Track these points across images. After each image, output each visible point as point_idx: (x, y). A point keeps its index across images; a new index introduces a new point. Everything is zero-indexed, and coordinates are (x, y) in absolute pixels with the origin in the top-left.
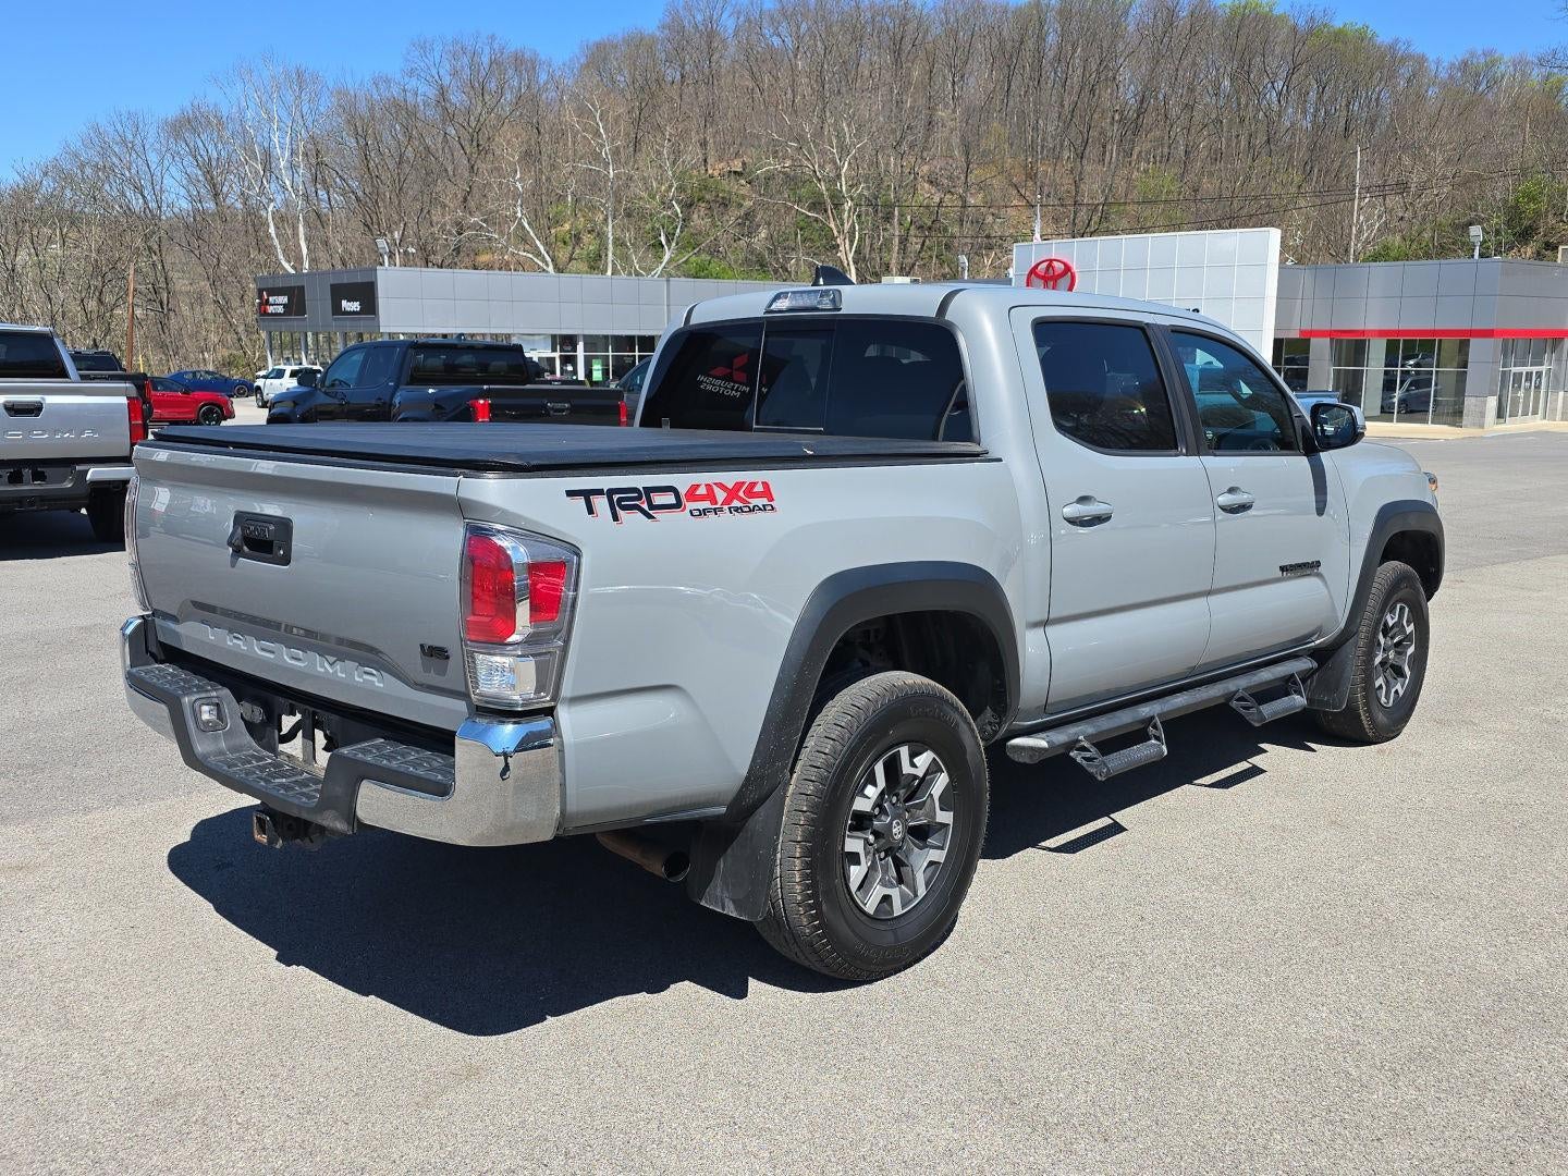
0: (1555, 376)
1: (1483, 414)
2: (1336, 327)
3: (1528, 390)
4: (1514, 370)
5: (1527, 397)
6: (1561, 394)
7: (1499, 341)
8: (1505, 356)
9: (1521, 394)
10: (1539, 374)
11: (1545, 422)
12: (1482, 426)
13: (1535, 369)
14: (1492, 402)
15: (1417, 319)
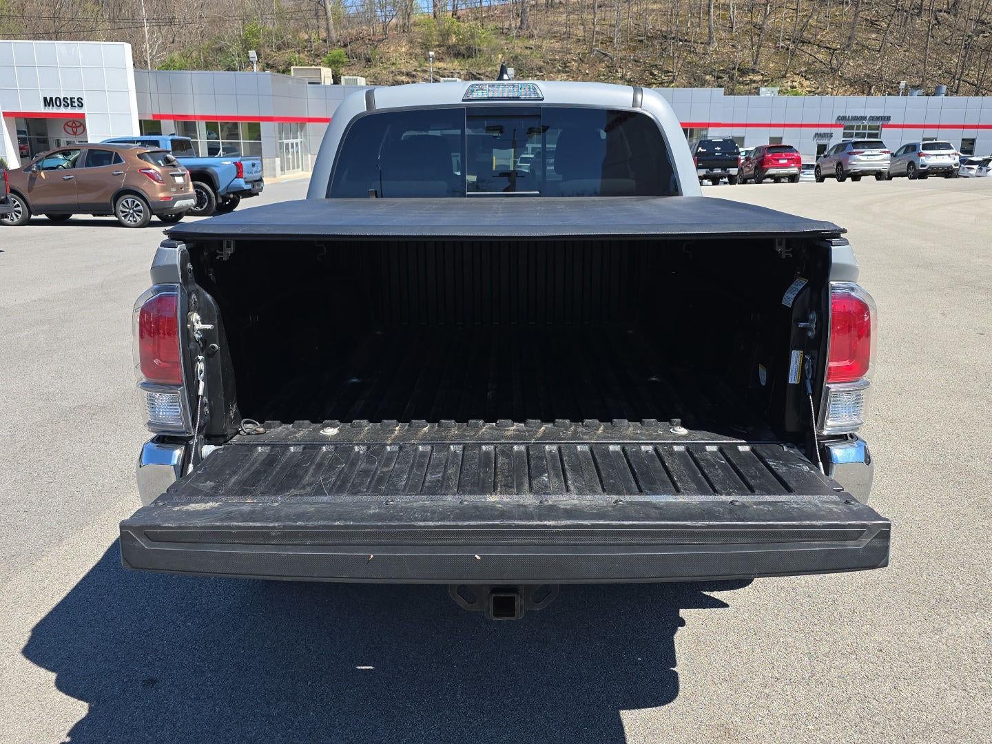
0: (305, 146)
1: (274, 169)
2: (176, 113)
3: (293, 154)
4: (285, 141)
5: (293, 158)
6: (309, 155)
7: (276, 124)
8: (280, 134)
9: (290, 156)
10: (297, 144)
11: (304, 173)
12: (275, 176)
13: (294, 141)
14: (278, 160)
15: (225, 109)
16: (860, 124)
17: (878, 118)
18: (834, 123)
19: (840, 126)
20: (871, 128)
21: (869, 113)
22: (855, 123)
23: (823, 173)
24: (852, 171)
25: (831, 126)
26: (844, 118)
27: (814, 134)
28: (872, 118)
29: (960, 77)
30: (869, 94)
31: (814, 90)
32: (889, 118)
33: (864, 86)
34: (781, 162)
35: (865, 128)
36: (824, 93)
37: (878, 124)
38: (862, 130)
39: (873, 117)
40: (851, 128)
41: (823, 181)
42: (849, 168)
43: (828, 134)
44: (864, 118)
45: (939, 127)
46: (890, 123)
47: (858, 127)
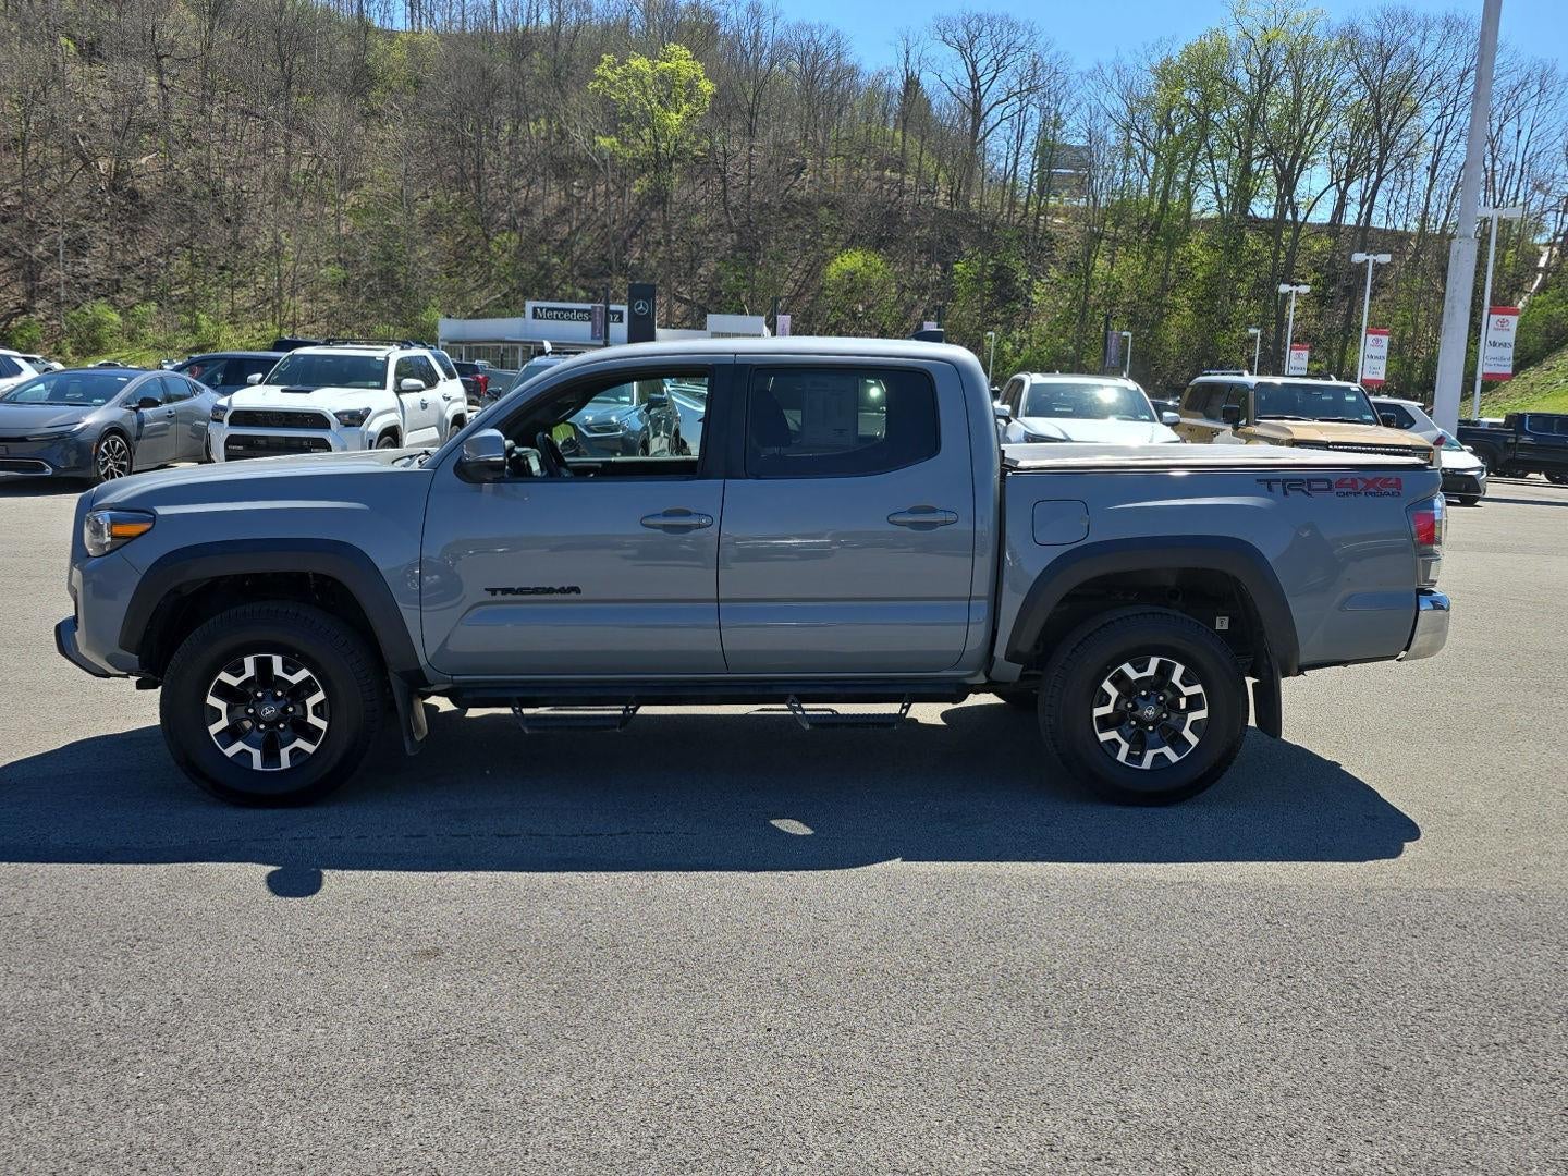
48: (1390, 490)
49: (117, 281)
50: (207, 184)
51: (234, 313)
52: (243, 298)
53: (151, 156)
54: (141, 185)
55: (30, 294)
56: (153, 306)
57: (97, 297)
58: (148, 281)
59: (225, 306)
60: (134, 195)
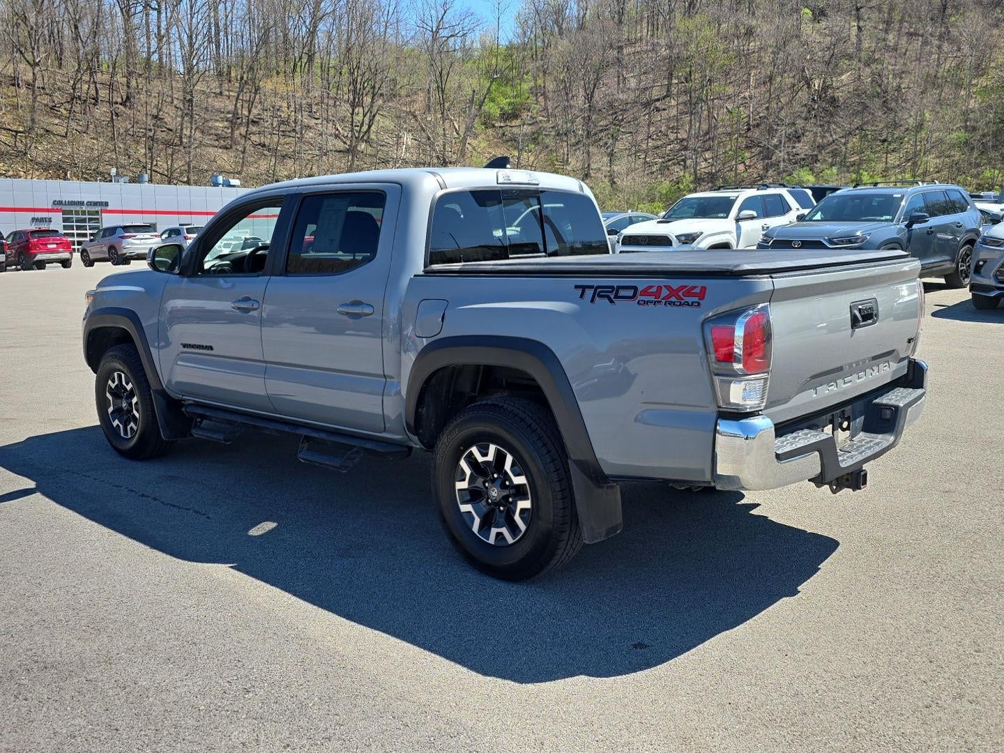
16: (78, 209)
17: (96, 204)
18: (50, 207)
19: (57, 211)
20: (90, 213)
21: (86, 198)
22: (73, 208)
23: (92, 257)
24: (127, 254)
25: (48, 210)
26: (60, 203)
27: (30, 219)
28: (89, 204)
29: (151, 167)
30: (65, 178)
31: (4, 172)
32: (107, 204)
33: (58, 170)
34: (50, 246)
35: (84, 213)
36: (17, 176)
37: (97, 209)
38: (82, 215)
39: (91, 202)
40: (70, 212)
41: (92, 266)
42: (124, 251)
43: (45, 218)
44: (81, 203)
45: (156, 213)
46: (109, 208)
47: (77, 212)
48: (690, 300)
49: (816, 156)
50: (880, 86)
51: (886, 170)
52: (893, 159)
53: (849, 74)
54: (838, 94)
55: (766, 169)
56: (835, 170)
57: (803, 167)
58: (835, 154)
59: (881, 166)
60: (833, 100)
